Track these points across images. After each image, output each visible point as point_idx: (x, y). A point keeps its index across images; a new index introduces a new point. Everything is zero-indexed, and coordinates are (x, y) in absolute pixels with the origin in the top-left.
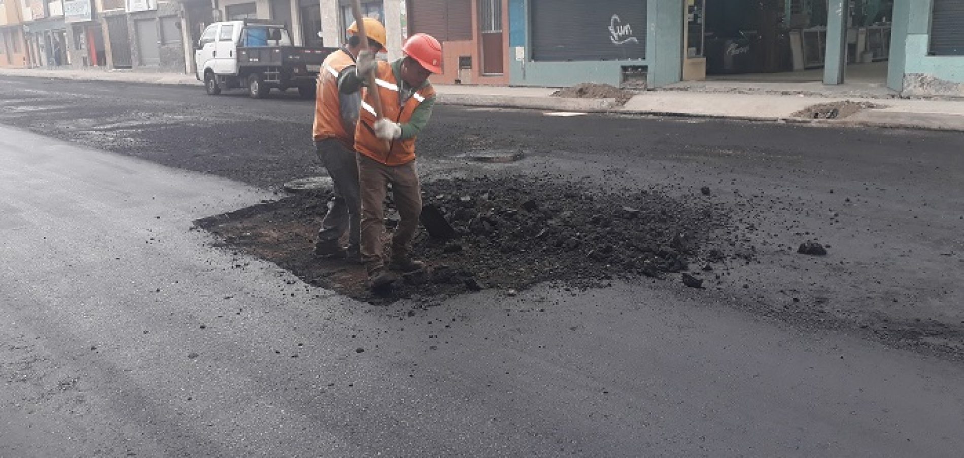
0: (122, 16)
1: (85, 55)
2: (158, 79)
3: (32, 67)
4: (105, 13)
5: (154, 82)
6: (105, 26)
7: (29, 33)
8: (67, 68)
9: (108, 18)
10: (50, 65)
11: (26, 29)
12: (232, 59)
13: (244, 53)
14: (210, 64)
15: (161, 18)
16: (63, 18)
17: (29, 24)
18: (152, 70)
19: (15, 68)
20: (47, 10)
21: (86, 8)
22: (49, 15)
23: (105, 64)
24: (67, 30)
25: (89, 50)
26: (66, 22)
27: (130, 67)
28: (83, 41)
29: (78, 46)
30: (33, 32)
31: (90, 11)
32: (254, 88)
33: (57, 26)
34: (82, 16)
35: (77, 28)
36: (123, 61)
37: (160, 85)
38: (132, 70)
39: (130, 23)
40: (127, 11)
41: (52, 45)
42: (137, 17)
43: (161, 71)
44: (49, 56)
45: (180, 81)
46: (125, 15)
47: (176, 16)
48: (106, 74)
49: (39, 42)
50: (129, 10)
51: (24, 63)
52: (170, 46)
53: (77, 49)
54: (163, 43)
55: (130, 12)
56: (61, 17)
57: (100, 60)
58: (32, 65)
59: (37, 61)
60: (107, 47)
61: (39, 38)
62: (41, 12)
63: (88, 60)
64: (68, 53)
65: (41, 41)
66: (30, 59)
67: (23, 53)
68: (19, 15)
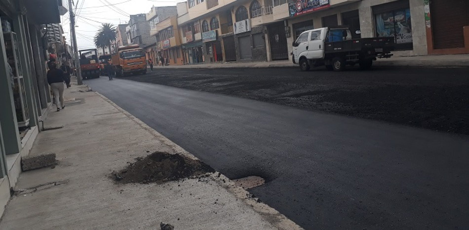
0: (232, 36)
1: (212, 56)
2: (255, 65)
3: (186, 64)
4: (223, 36)
5: (252, 67)
6: (222, 42)
7: (185, 49)
8: (203, 63)
9: (224, 38)
10: (194, 63)
11: (184, 47)
12: (321, 50)
13: (330, 45)
14: (304, 53)
15: (252, 35)
16: (202, 40)
17: (185, 45)
18: (248, 61)
19: (177, 65)
20: (194, 37)
21: (213, 34)
22: (195, 40)
23: (222, 60)
24: (203, 46)
25: (214, 54)
26: (203, 42)
27: (236, 61)
28: (210, 50)
29: (208, 53)
30: (187, 48)
31: (215, 36)
32: (337, 65)
33: (198, 44)
34: (211, 38)
35: (208, 44)
36: (231, 58)
37: (257, 68)
38: (236, 62)
39: (236, 39)
40: (235, 33)
41: (196, 53)
42: (240, 36)
43: (252, 61)
44: (194, 58)
45: (270, 65)
46: (234, 35)
47: (262, 33)
48: (222, 65)
49: (189, 52)
50: (236, 33)
51: (182, 62)
52: (258, 48)
53: (208, 54)
54: (254, 47)
55: (237, 33)
56: (201, 40)
57: (219, 58)
58: (186, 63)
59: (188, 61)
60: (223, 52)
61: (189, 51)
62: (191, 38)
63: (213, 58)
64: (203, 56)
65: (190, 52)
66: (184, 61)
67: (182, 59)
68: (180, 40)
